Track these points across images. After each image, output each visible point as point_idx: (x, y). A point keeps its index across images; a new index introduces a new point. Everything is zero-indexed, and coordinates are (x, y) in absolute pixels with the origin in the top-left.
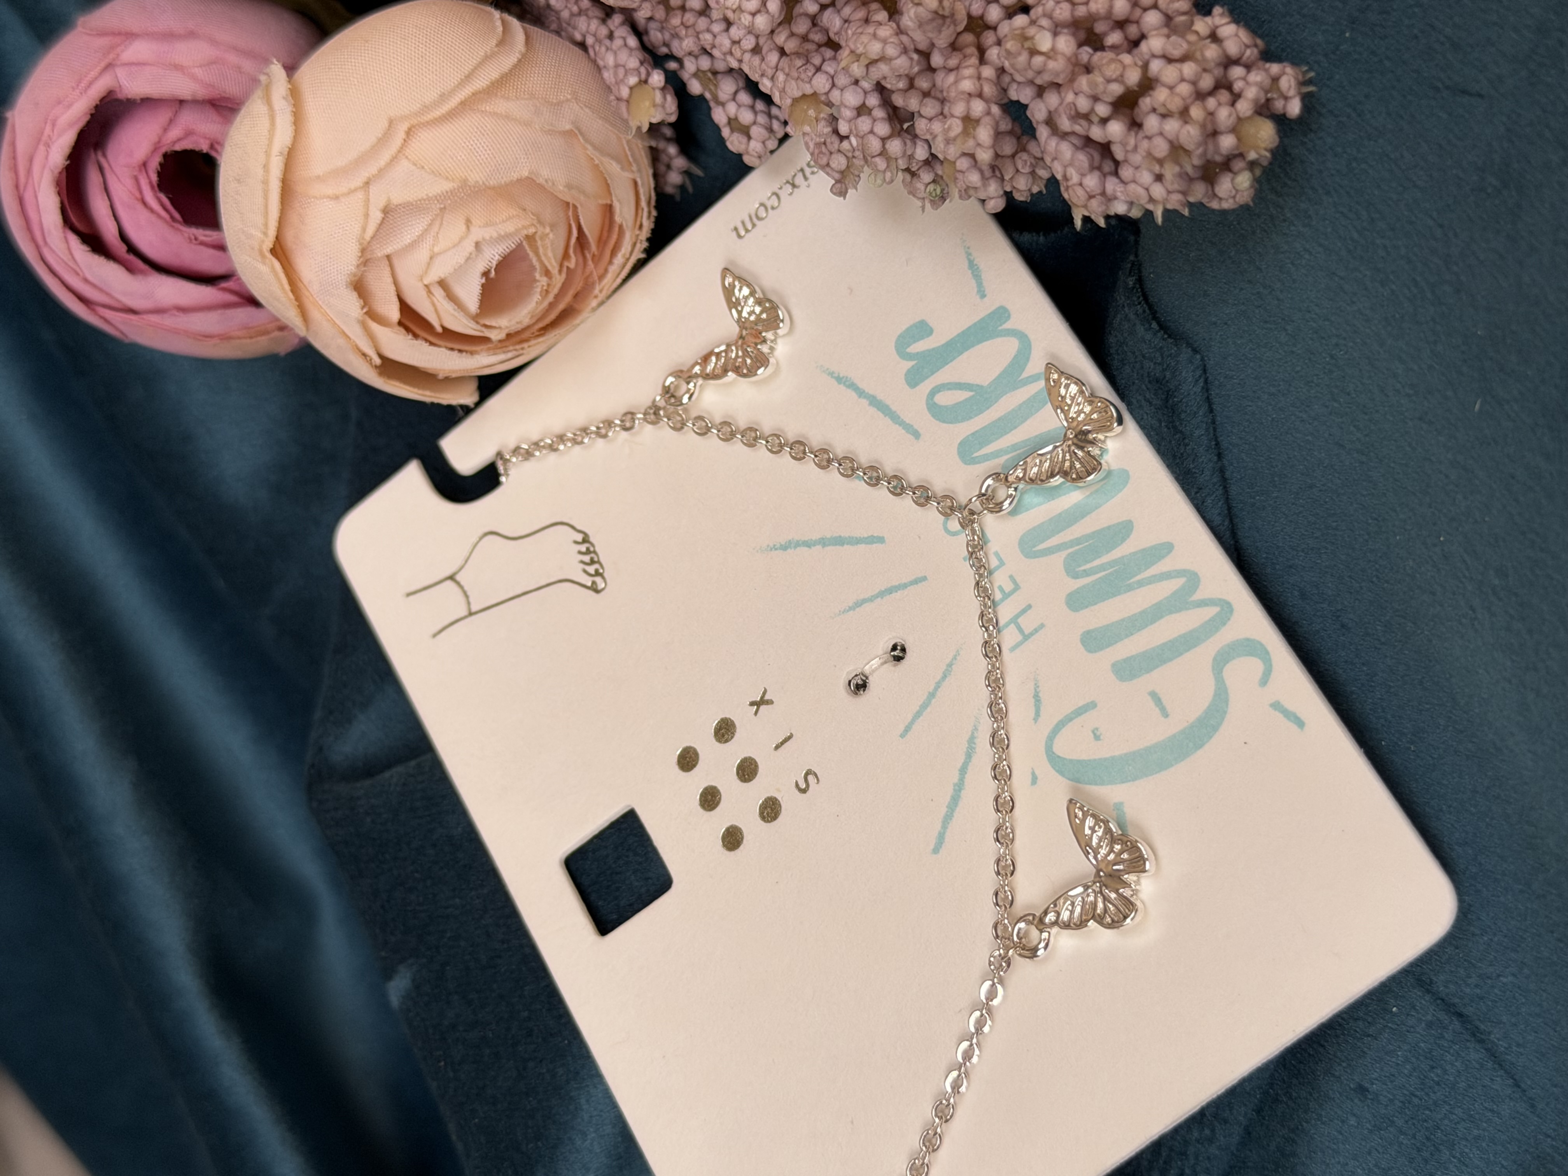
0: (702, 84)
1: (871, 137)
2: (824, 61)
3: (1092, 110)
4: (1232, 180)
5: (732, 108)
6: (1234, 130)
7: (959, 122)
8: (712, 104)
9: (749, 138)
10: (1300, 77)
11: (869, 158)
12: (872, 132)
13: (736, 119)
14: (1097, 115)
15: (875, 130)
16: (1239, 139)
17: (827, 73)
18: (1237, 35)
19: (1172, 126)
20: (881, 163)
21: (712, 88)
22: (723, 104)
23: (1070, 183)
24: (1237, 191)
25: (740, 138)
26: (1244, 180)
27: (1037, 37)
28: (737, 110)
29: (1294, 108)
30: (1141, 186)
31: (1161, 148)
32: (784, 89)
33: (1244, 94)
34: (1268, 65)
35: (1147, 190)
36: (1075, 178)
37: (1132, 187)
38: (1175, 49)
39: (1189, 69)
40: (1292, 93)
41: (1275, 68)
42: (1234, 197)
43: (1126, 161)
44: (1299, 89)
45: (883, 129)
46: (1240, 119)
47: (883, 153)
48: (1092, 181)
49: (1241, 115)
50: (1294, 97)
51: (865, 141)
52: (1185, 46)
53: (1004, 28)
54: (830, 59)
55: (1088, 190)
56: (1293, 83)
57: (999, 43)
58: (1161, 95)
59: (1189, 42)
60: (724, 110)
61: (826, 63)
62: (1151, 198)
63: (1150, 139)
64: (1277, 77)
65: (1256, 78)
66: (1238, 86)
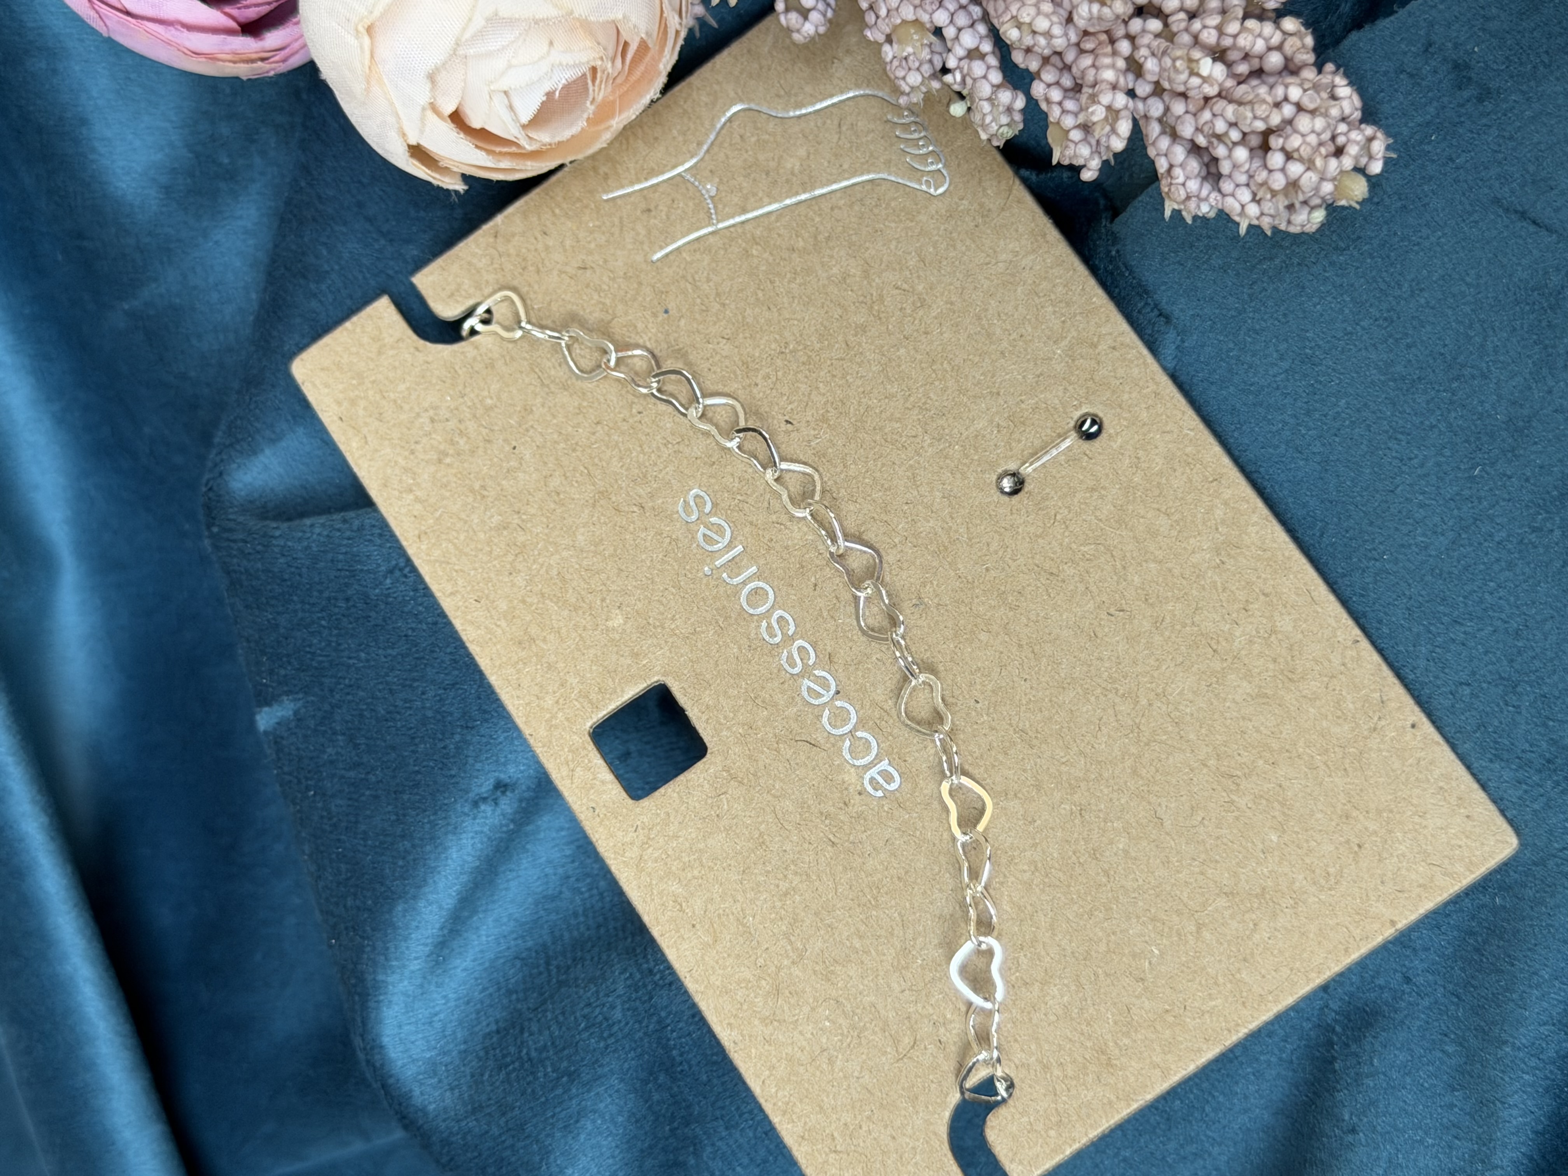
1: (984, 81)
3: (1226, 134)
4: (1310, 213)
6: (1334, 179)
9: (806, 20)
10: (1387, 144)
12: (985, 77)
14: (1228, 138)
15: (988, 76)
16: (1336, 187)
17: (947, 9)
18: (1350, 97)
19: (1295, 168)
23: (1174, 182)
24: (1309, 221)
25: (799, 19)
26: (1319, 216)
29: (1378, 169)
30: (1239, 201)
31: (1278, 182)
32: (897, 9)
33: (1346, 150)
34: (1363, 126)
35: (1243, 206)
37: (1230, 200)
39: (1319, 123)
40: (1380, 155)
41: (1369, 130)
42: (1303, 226)
43: (1230, 176)
44: (1385, 153)
45: (996, 77)
46: (1341, 171)
48: (1193, 185)
49: (1343, 168)
50: (1379, 159)
52: (1318, 101)
55: (1187, 190)
56: (1383, 148)
58: (1293, 139)
59: (1322, 99)
62: (1242, 213)
63: (1270, 171)
64: (1370, 140)
65: (1355, 135)
66: (1341, 140)
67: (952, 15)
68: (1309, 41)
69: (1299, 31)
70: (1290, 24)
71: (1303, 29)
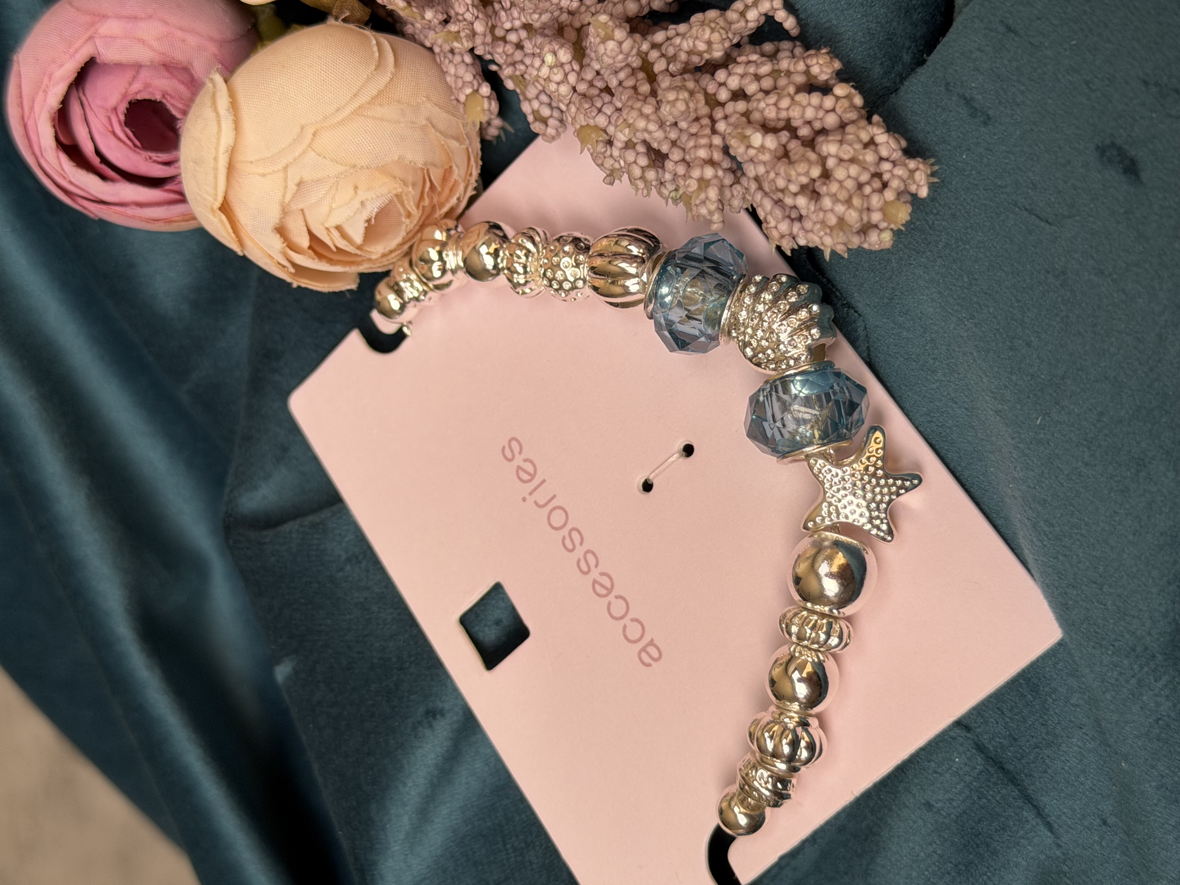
0: (514, 84)
1: (634, 165)
2: (604, 104)
3: (787, 188)
4: (879, 235)
5: (536, 104)
6: (881, 210)
7: (695, 182)
8: (521, 97)
9: (547, 125)
10: (929, 172)
11: (633, 180)
12: (635, 162)
13: (538, 111)
14: (790, 191)
15: (638, 162)
16: (885, 215)
17: (605, 113)
18: (887, 142)
19: (840, 208)
20: (641, 184)
21: (522, 87)
22: (530, 101)
23: (769, 226)
24: (881, 242)
25: (541, 127)
26: (887, 236)
27: (752, 137)
28: (539, 106)
29: (924, 193)
30: (818, 235)
31: (833, 220)
32: (575, 117)
33: (889, 184)
34: (907, 161)
35: (822, 238)
36: (772, 223)
37: (810, 235)
38: (845, 154)
39: (854, 170)
40: (922, 183)
41: (912, 164)
42: (879, 244)
43: (807, 216)
44: (928, 179)
45: (643, 161)
46: (886, 203)
47: (642, 178)
48: (783, 227)
49: (887, 200)
50: (924, 185)
51: (631, 168)
52: (852, 152)
53: (730, 107)
54: (608, 103)
55: (781, 231)
56: (923, 177)
57: (726, 117)
58: (834, 187)
59: (854, 149)
60: (530, 105)
61: (605, 106)
62: (823, 244)
63: (825, 211)
64: (912, 172)
65: (899, 171)
66: (886, 177)
67: (609, 117)
68: (858, 101)
69: (850, 93)
70: (840, 90)
71: (853, 91)
